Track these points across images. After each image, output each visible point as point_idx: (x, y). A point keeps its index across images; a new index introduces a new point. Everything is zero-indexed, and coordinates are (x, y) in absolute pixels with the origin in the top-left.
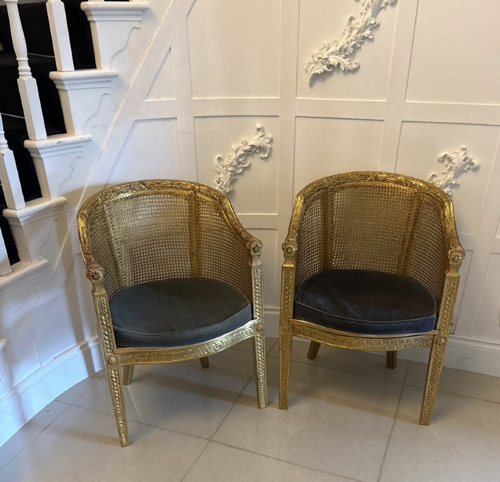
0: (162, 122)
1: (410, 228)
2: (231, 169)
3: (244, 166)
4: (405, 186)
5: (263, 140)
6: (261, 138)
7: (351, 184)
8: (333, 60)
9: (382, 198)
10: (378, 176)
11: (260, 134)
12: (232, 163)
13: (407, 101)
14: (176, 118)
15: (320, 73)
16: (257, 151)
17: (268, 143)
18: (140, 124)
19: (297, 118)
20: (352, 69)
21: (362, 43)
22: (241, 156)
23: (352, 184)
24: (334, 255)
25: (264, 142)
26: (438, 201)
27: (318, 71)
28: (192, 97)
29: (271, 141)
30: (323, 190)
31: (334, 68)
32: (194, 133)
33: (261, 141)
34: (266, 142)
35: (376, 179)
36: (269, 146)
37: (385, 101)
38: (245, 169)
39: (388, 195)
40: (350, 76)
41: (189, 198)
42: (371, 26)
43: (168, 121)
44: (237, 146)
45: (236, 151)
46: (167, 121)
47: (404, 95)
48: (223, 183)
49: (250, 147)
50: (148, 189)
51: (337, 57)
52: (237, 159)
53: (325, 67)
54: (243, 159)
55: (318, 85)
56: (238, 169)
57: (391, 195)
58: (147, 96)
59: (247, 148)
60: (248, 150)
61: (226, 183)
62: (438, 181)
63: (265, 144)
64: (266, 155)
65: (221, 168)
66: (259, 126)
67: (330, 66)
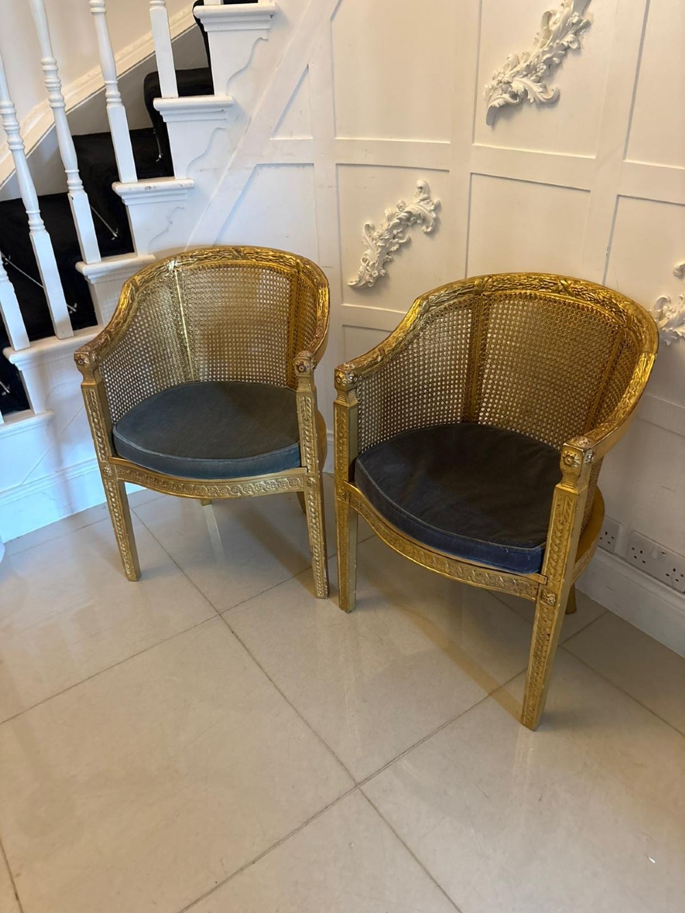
0: (295, 169)
2: (381, 244)
3: (401, 241)
4: (608, 309)
5: (424, 206)
6: (422, 203)
7: (523, 292)
8: (518, 85)
10: (569, 285)
11: (423, 196)
12: (381, 235)
13: (627, 161)
14: (313, 164)
15: (498, 106)
16: (419, 222)
17: (431, 210)
18: (265, 169)
19: (473, 176)
20: (544, 101)
21: (562, 57)
22: (395, 226)
23: (526, 293)
24: (484, 402)
25: (426, 209)
27: (496, 103)
28: (335, 135)
29: (437, 208)
30: (472, 296)
31: (520, 99)
32: (337, 187)
33: (421, 206)
34: (428, 208)
35: (567, 290)
36: (434, 215)
37: (594, 157)
38: (401, 245)
40: (547, 113)
41: (290, 277)
42: (575, 28)
43: (303, 167)
44: (391, 211)
45: (389, 218)
46: (301, 168)
47: (623, 148)
48: (369, 262)
49: (405, 214)
50: (244, 259)
51: (525, 80)
52: (390, 230)
53: (507, 96)
54: (399, 231)
55: (502, 124)
56: (392, 244)
57: (585, 322)
58: (275, 132)
59: (403, 215)
60: (403, 218)
61: (374, 264)
62: (670, 311)
63: (426, 212)
64: (429, 230)
65: (368, 239)
66: (420, 183)
67: (514, 96)
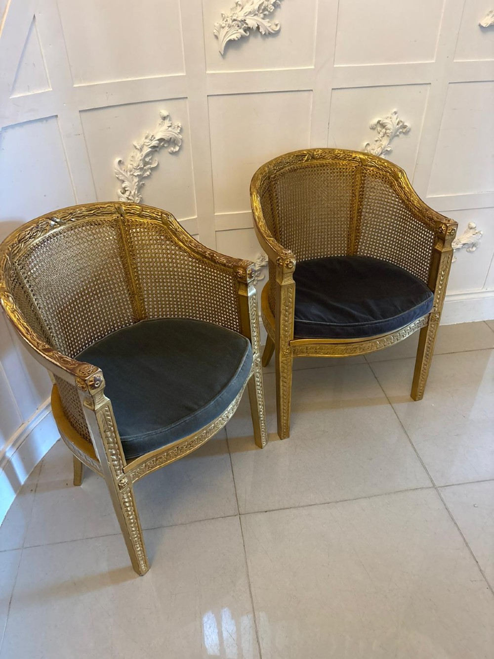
0: (39, 124)
1: (356, 206)
2: (139, 173)
3: (152, 166)
4: (343, 160)
5: (173, 130)
6: (170, 129)
8: (252, 22)
9: (321, 177)
10: (313, 154)
11: (167, 123)
12: (138, 166)
13: (335, 66)
14: (56, 116)
15: (237, 39)
16: (165, 145)
17: (179, 133)
19: (209, 97)
20: (273, 32)
22: (147, 155)
25: (173, 133)
26: (387, 172)
27: (234, 37)
28: (73, 84)
29: (182, 130)
31: (252, 31)
32: (84, 134)
33: (171, 131)
34: (177, 132)
35: (313, 158)
36: (180, 136)
37: (313, 67)
38: (152, 169)
39: (328, 173)
40: (270, 40)
41: (114, 224)
43: (47, 121)
44: (143, 141)
45: (141, 150)
46: (45, 121)
47: (333, 58)
48: (131, 192)
49: (157, 142)
50: (60, 225)
51: (255, 17)
52: (143, 160)
53: (242, 31)
54: (150, 158)
55: (232, 53)
56: (146, 171)
58: (13, 90)
59: (154, 143)
60: (156, 145)
61: (135, 192)
62: (372, 150)
63: (176, 135)
64: (177, 148)
65: (124, 173)
67: (248, 29)
